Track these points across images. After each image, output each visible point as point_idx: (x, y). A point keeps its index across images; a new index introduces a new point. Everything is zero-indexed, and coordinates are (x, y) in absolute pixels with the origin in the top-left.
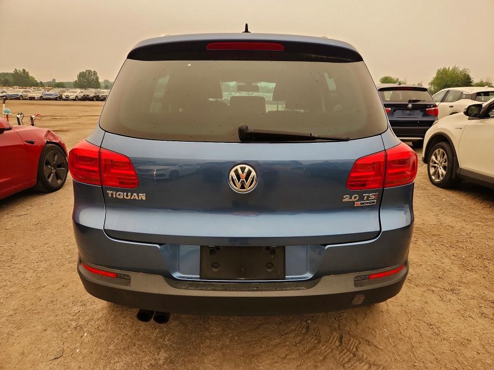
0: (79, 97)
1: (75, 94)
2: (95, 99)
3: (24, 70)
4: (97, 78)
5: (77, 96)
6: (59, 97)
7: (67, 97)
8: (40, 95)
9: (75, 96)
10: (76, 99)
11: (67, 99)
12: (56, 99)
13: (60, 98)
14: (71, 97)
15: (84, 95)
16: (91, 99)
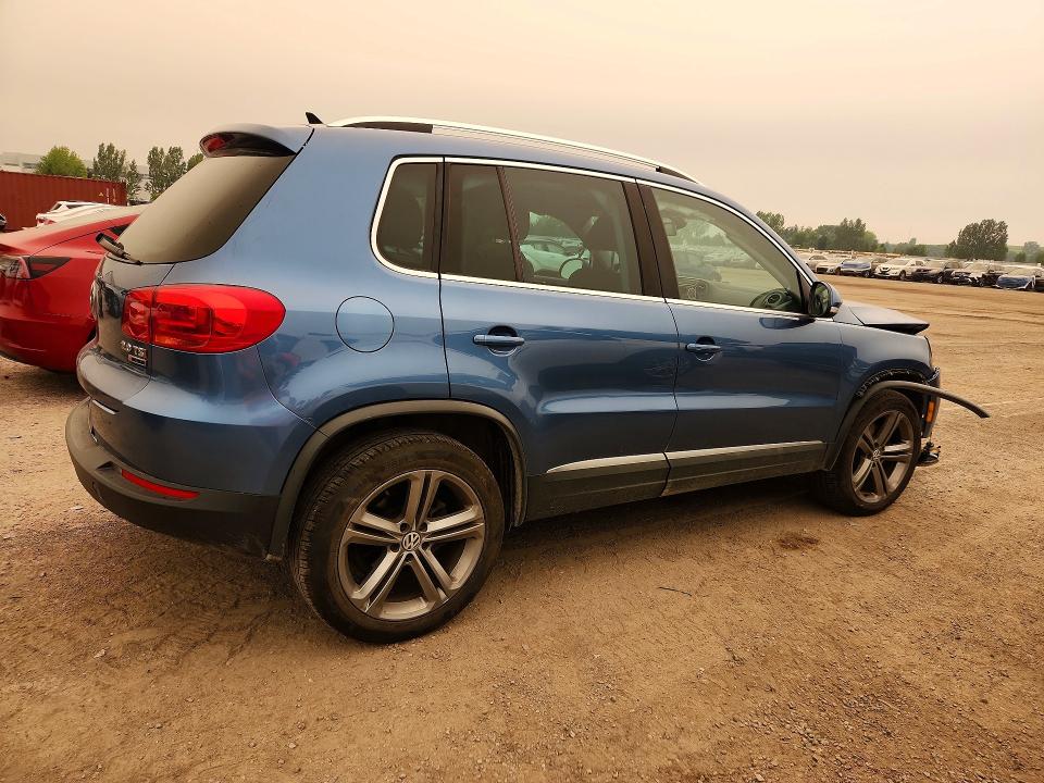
0: (909, 273)
1: (902, 267)
2: (940, 279)
3: (859, 221)
4: (1004, 238)
5: (904, 272)
6: (870, 271)
7: (884, 273)
8: (839, 265)
9: (899, 272)
10: (902, 276)
11: (884, 276)
12: (862, 275)
13: (871, 274)
14: (891, 273)
15: (919, 270)
16: (933, 279)
